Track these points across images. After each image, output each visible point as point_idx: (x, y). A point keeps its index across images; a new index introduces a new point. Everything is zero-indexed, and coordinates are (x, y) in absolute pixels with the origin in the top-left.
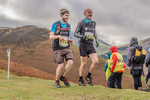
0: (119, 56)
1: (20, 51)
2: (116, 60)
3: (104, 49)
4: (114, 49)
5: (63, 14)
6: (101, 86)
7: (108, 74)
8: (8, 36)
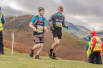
0: (98, 38)
1: (21, 34)
2: (95, 42)
3: (86, 33)
4: (94, 34)
5: (40, 11)
6: (83, 62)
7: (89, 53)
8: (12, 22)
